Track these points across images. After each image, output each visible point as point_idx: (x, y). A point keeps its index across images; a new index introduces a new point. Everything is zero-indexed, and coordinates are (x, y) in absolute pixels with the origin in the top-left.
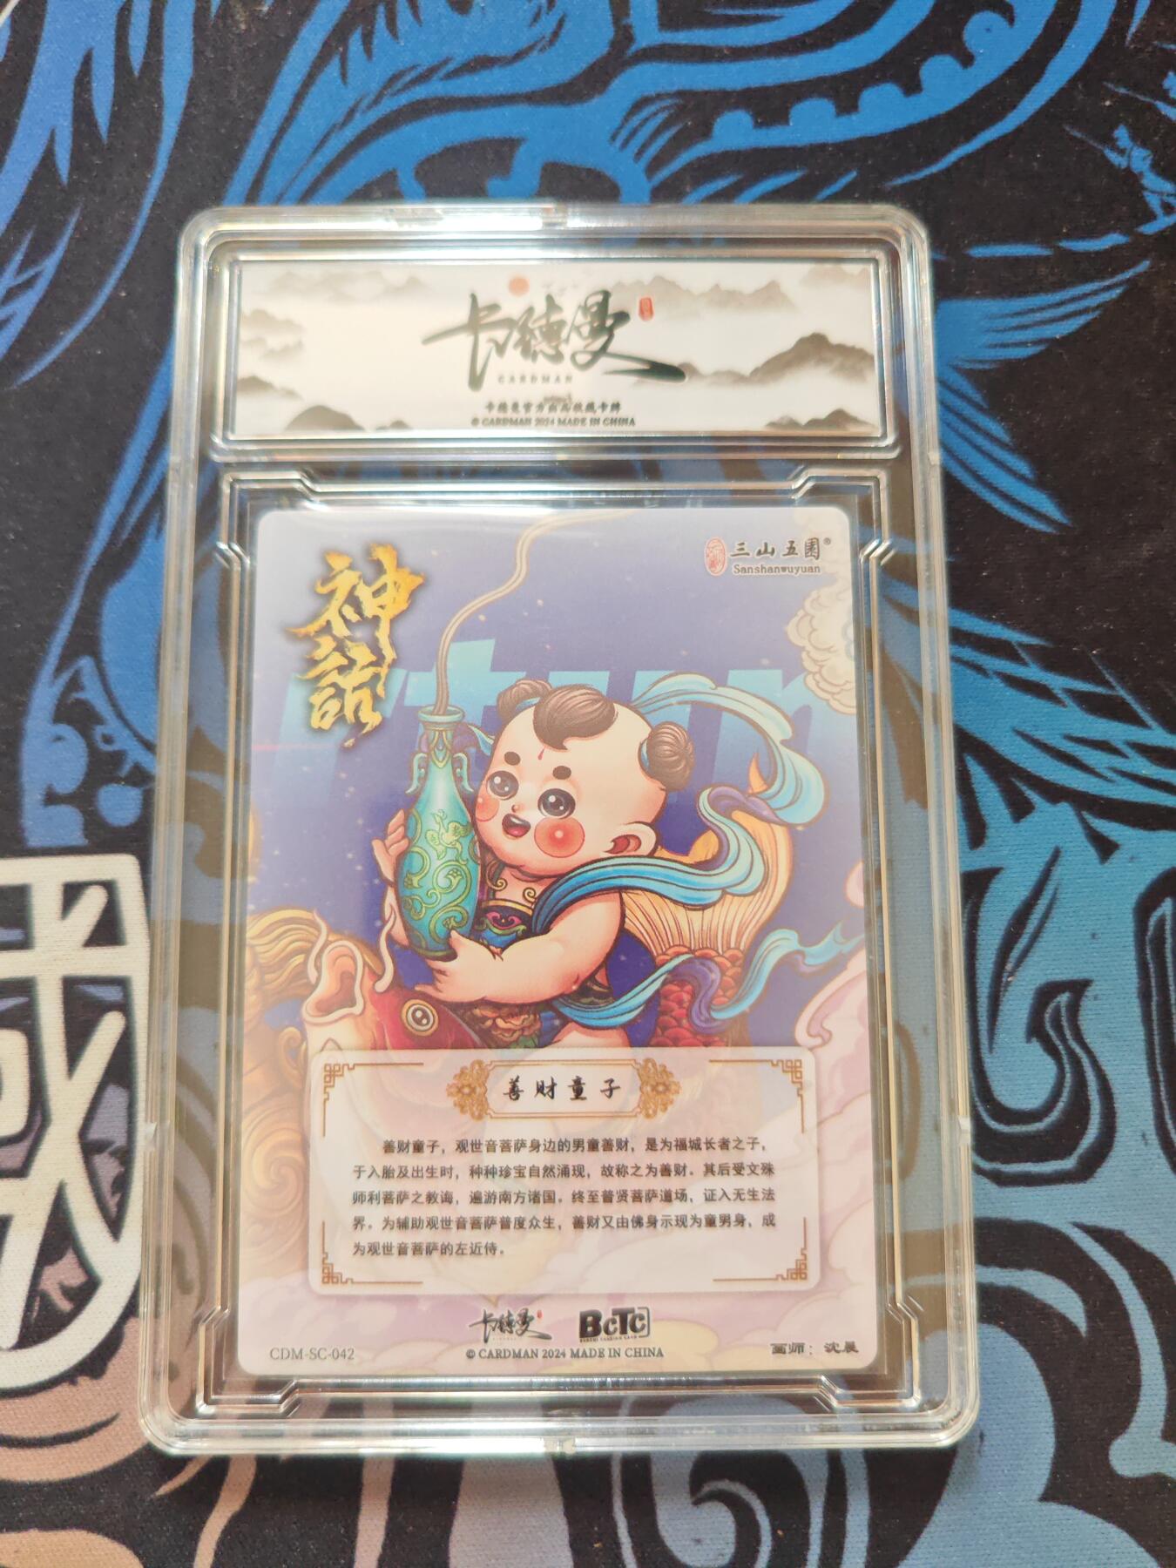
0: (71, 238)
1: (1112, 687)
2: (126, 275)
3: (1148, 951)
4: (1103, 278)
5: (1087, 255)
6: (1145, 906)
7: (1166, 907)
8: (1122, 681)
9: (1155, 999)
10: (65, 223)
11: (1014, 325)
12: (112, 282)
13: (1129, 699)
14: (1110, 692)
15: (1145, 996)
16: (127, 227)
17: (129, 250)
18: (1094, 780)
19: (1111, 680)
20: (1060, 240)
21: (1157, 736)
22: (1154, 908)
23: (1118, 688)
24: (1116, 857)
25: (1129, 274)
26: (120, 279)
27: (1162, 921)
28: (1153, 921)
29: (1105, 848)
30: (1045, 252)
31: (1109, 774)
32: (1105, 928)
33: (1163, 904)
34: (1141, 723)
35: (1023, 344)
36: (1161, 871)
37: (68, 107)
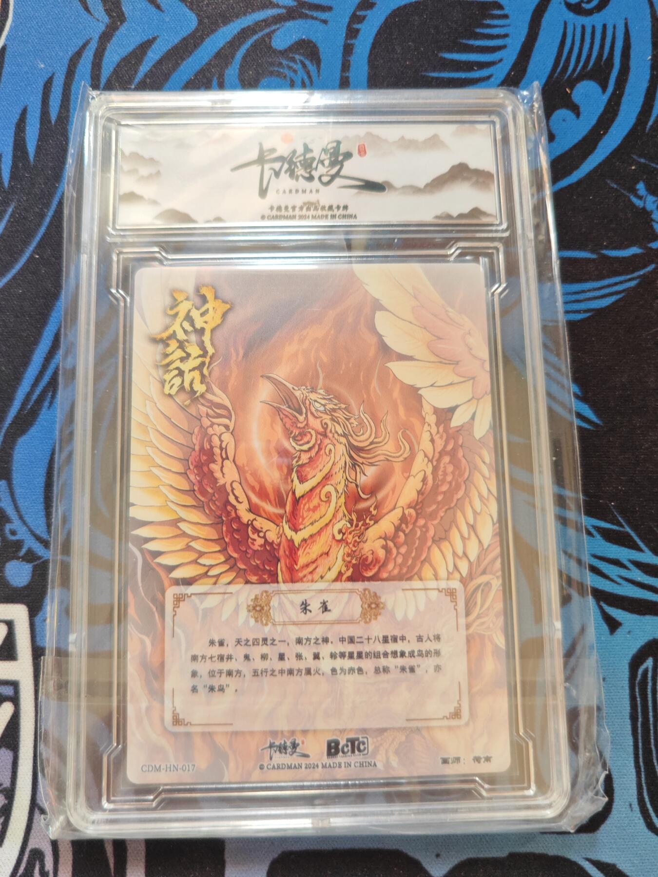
0: (9, 221)
1: (622, 526)
2: (40, 245)
3: (637, 690)
4: (627, 274)
5: (616, 259)
6: (636, 662)
7: (649, 663)
8: (629, 523)
9: (640, 720)
10: (5, 211)
11: (573, 299)
12: (31, 248)
13: (632, 534)
14: (621, 529)
15: (634, 718)
16: (42, 216)
17: (42, 230)
18: (608, 582)
19: (622, 521)
20: (602, 249)
21: (647, 557)
22: (642, 663)
23: (626, 526)
24: (619, 631)
25: (641, 273)
26: (36, 248)
27: (646, 672)
28: (640, 671)
29: (613, 625)
30: (594, 256)
31: (619, 580)
32: (611, 675)
33: (647, 661)
34: (640, 550)
35: (578, 312)
36: (646, 641)
37: (11, 141)
